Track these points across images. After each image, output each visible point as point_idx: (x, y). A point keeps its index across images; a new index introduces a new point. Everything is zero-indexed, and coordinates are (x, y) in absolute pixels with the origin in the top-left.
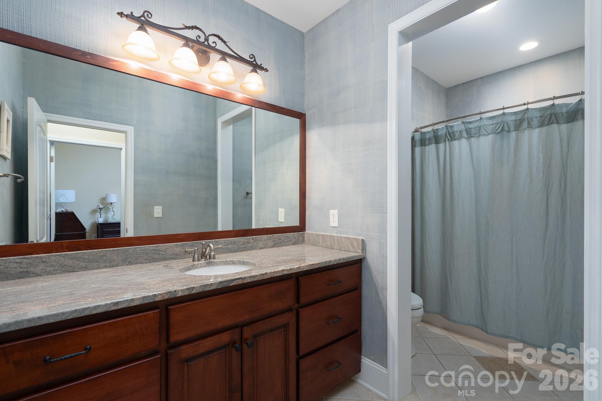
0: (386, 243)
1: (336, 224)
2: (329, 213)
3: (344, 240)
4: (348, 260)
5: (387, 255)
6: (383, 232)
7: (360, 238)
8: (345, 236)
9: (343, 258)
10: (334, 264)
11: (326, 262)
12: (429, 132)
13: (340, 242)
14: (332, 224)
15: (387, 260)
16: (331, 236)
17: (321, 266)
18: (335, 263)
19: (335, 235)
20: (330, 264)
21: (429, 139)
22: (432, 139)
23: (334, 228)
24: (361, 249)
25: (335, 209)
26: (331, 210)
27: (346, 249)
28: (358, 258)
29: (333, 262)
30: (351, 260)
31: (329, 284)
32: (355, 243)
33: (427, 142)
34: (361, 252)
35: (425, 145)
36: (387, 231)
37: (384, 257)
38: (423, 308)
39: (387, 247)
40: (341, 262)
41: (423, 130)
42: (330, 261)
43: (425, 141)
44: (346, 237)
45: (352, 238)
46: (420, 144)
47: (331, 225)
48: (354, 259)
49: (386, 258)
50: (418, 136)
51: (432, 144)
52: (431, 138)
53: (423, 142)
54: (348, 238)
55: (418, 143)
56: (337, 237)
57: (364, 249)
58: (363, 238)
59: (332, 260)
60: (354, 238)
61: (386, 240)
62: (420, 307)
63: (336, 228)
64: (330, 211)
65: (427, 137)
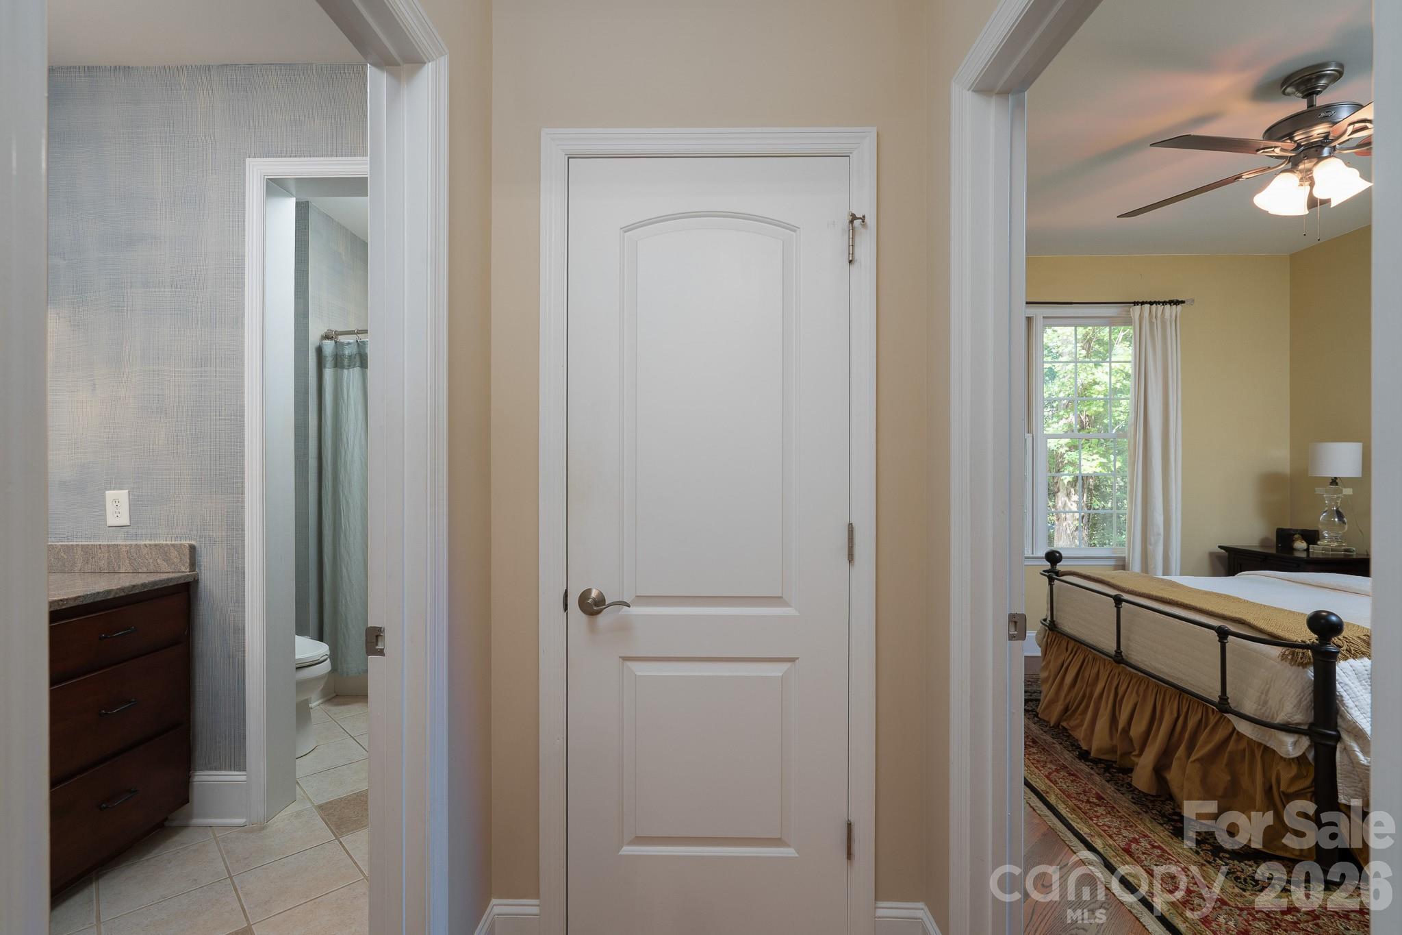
0: (244, 546)
1: (124, 520)
2: (104, 497)
3: (144, 553)
4: (156, 587)
5: (244, 567)
6: (236, 526)
7: (187, 543)
8: (147, 542)
9: (142, 584)
10: (117, 596)
11: (98, 593)
12: (349, 344)
13: (135, 555)
14: (112, 520)
15: (244, 578)
16: (108, 546)
17: (84, 603)
18: (122, 594)
19: (120, 542)
20: (109, 598)
21: (350, 356)
22: (355, 358)
23: (118, 529)
24: (188, 565)
25: (121, 489)
26: (110, 489)
27: (152, 568)
28: (182, 581)
29: (116, 593)
30: (164, 586)
31: (105, 638)
32: (174, 553)
33: (346, 362)
34: (188, 569)
35: (342, 367)
36: (244, 525)
37: (239, 573)
38: (329, 660)
39: (244, 554)
40: (137, 591)
41: (342, 339)
42: (109, 592)
43: (342, 360)
44: (150, 545)
45: (167, 545)
46: (333, 362)
47: (109, 523)
48: (170, 584)
49: (244, 573)
50: (329, 346)
51: (354, 366)
52: (353, 356)
53: (339, 359)
54: (156, 545)
55: (329, 362)
56: (126, 546)
57: (193, 564)
58: (193, 542)
59: (114, 588)
60: (172, 545)
61: (244, 541)
62: (322, 659)
63: (125, 529)
64: (107, 492)
65: (347, 353)
